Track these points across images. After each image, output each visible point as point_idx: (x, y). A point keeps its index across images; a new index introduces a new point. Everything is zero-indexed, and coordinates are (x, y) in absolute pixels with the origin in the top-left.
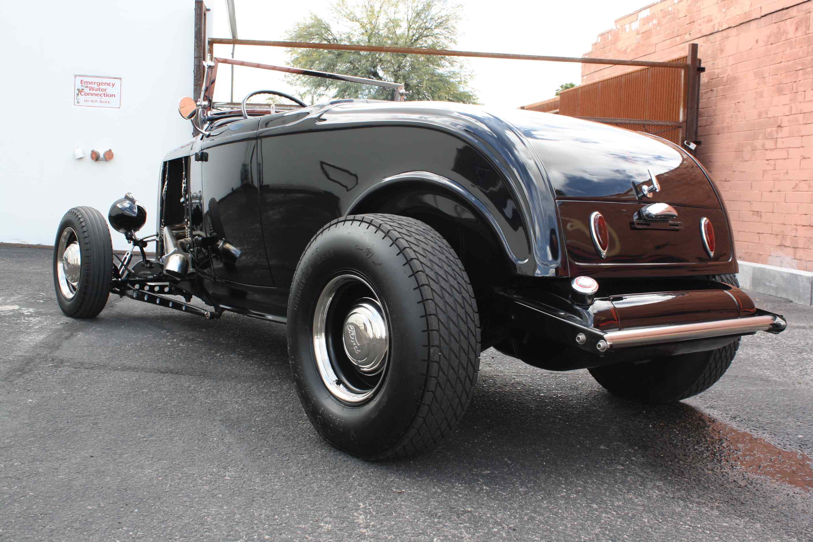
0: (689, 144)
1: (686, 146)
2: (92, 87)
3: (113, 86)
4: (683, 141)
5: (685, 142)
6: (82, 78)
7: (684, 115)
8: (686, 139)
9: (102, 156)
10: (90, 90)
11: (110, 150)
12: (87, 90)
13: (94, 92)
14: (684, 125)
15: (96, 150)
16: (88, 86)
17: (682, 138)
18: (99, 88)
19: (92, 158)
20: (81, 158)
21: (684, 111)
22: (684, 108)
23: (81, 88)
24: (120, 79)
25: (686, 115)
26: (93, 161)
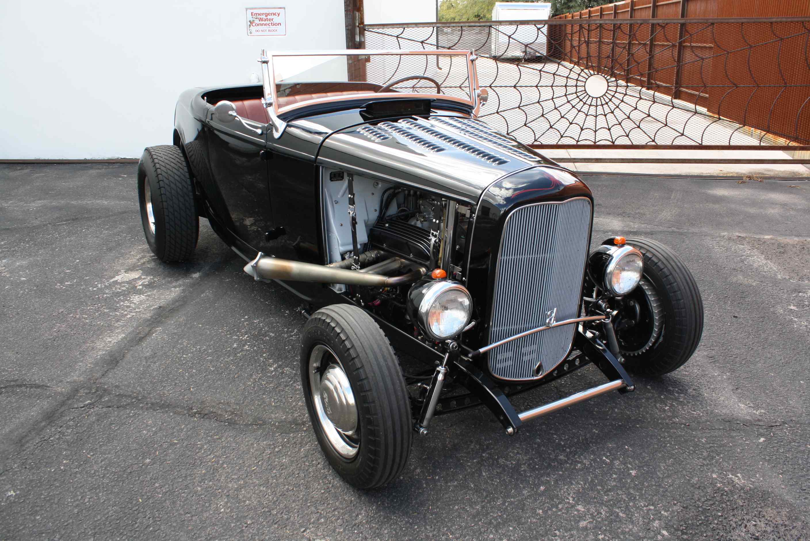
24: (284, 8)
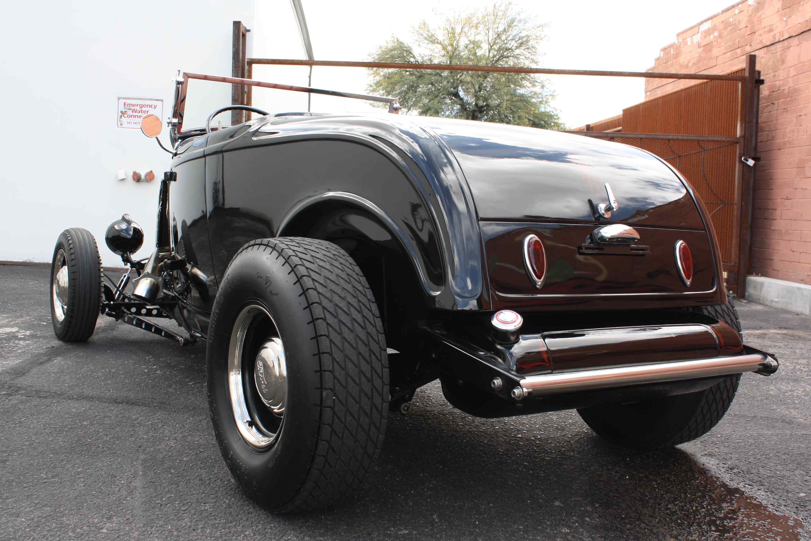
0: (747, 161)
1: (744, 162)
2: (134, 110)
3: (155, 107)
4: (740, 158)
5: (743, 158)
6: (125, 101)
7: (741, 130)
8: (744, 155)
9: (143, 177)
10: (133, 112)
11: (151, 171)
12: (130, 113)
13: (137, 114)
14: (742, 140)
15: (137, 171)
16: (131, 108)
17: (740, 154)
18: (142, 111)
19: (134, 179)
20: (123, 180)
21: (741, 126)
22: (741, 123)
23: (124, 110)
24: (162, 101)
25: (744, 129)
26: (134, 182)
